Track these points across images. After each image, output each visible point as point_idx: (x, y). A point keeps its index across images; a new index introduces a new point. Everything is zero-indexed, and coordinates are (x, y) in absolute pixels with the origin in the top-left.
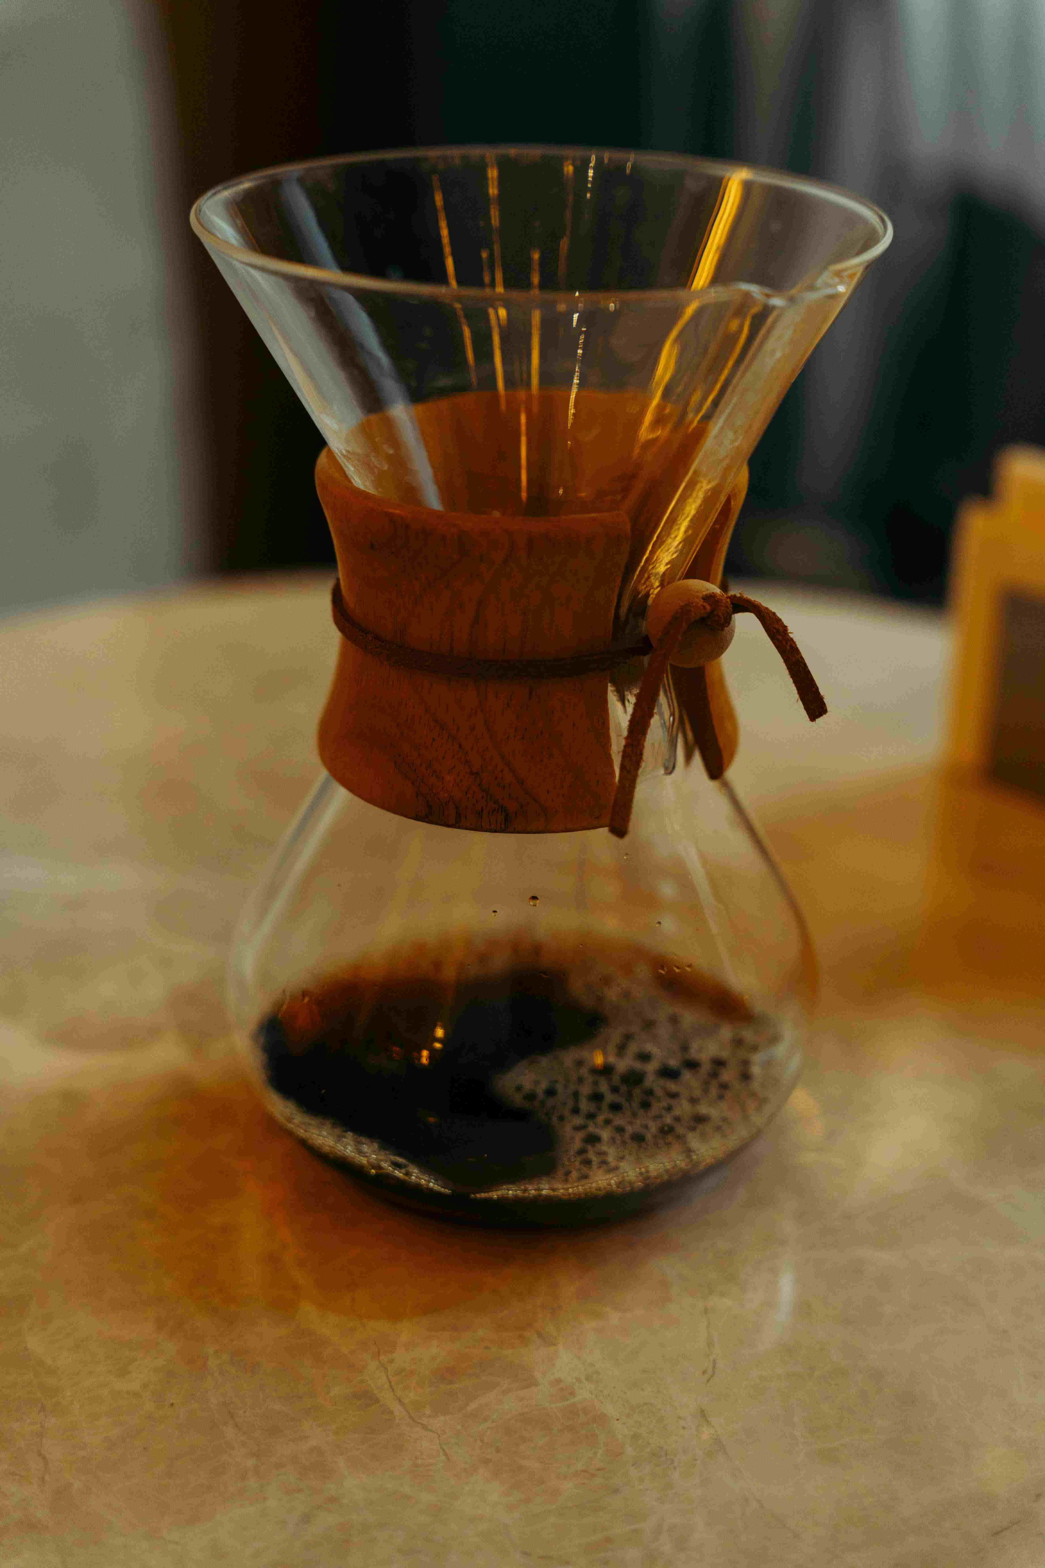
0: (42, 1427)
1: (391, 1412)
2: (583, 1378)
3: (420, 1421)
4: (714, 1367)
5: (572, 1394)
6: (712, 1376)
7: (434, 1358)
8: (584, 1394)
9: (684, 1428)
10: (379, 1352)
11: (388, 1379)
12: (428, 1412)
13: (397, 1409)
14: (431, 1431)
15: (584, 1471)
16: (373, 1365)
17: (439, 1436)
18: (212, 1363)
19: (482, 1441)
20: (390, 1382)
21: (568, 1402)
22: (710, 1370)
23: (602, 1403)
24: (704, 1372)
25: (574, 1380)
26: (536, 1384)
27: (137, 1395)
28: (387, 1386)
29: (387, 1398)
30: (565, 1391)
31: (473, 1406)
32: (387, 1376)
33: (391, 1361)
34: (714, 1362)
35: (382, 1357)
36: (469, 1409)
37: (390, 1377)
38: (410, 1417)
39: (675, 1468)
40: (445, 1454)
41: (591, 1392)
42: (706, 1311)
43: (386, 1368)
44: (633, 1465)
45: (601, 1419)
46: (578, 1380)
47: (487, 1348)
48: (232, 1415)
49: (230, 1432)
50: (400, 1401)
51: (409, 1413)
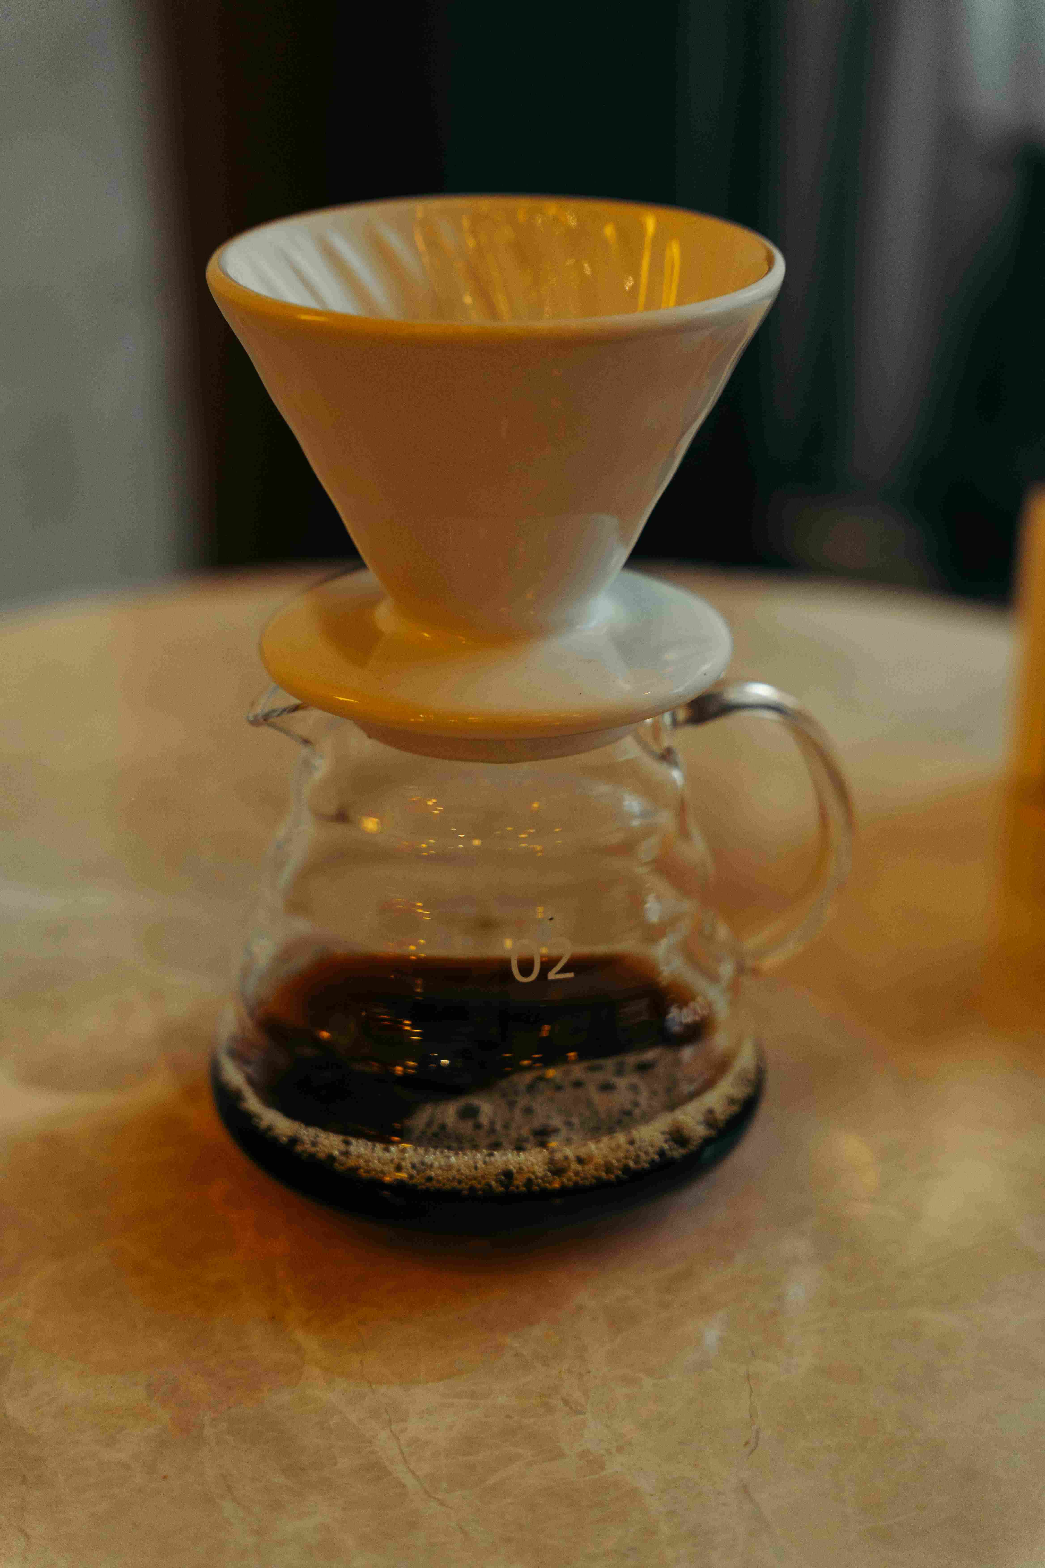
0: (23, 1500)
1: (404, 1486)
2: (614, 1450)
3: (436, 1496)
4: (757, 1437)
5: (602, 1467)
6: (755, 1448)
7: (451, 1427)
8: (616, 1466)
9: (724, 1504)
10: (390, 1421)
11: (401, 1450)
12: (444, 1485)
13: (410, 1482)
14: (448, 1507)
15: (616, 1551)
16: (384, 1435)
17: (456, 1512)
18: (209, 1431)
19: (503, 1518)
20: (403, 1454)
21: (597, 1476)
22: (752, 1444)
23: (635, 1477)
24: (746, 1444)
25: (604, 1452)
26: (562, 1455)
27: (127, 1467)
28: (400, 1457)
29: (400, 1471)
30: (594, 1463)
31: (494, 1479)
32: (399, 1447)
33: (403, 1430)
34: (758, 1432)
35: (393, 1426)
36: (489, 1482)
37: (402, 1447)
38: (426, 1492)
39: (714, 1548)
40: (463, 1532)
41: (622, 1466)
42: (748, 1376)
43: (398, 1439)
44: (668, 1545)
45: (633, 1495)
46: (609, 1452)
48: (229, 1489)
49: (228, 1508)
50: (413, 1473)
51: (422, 1486)
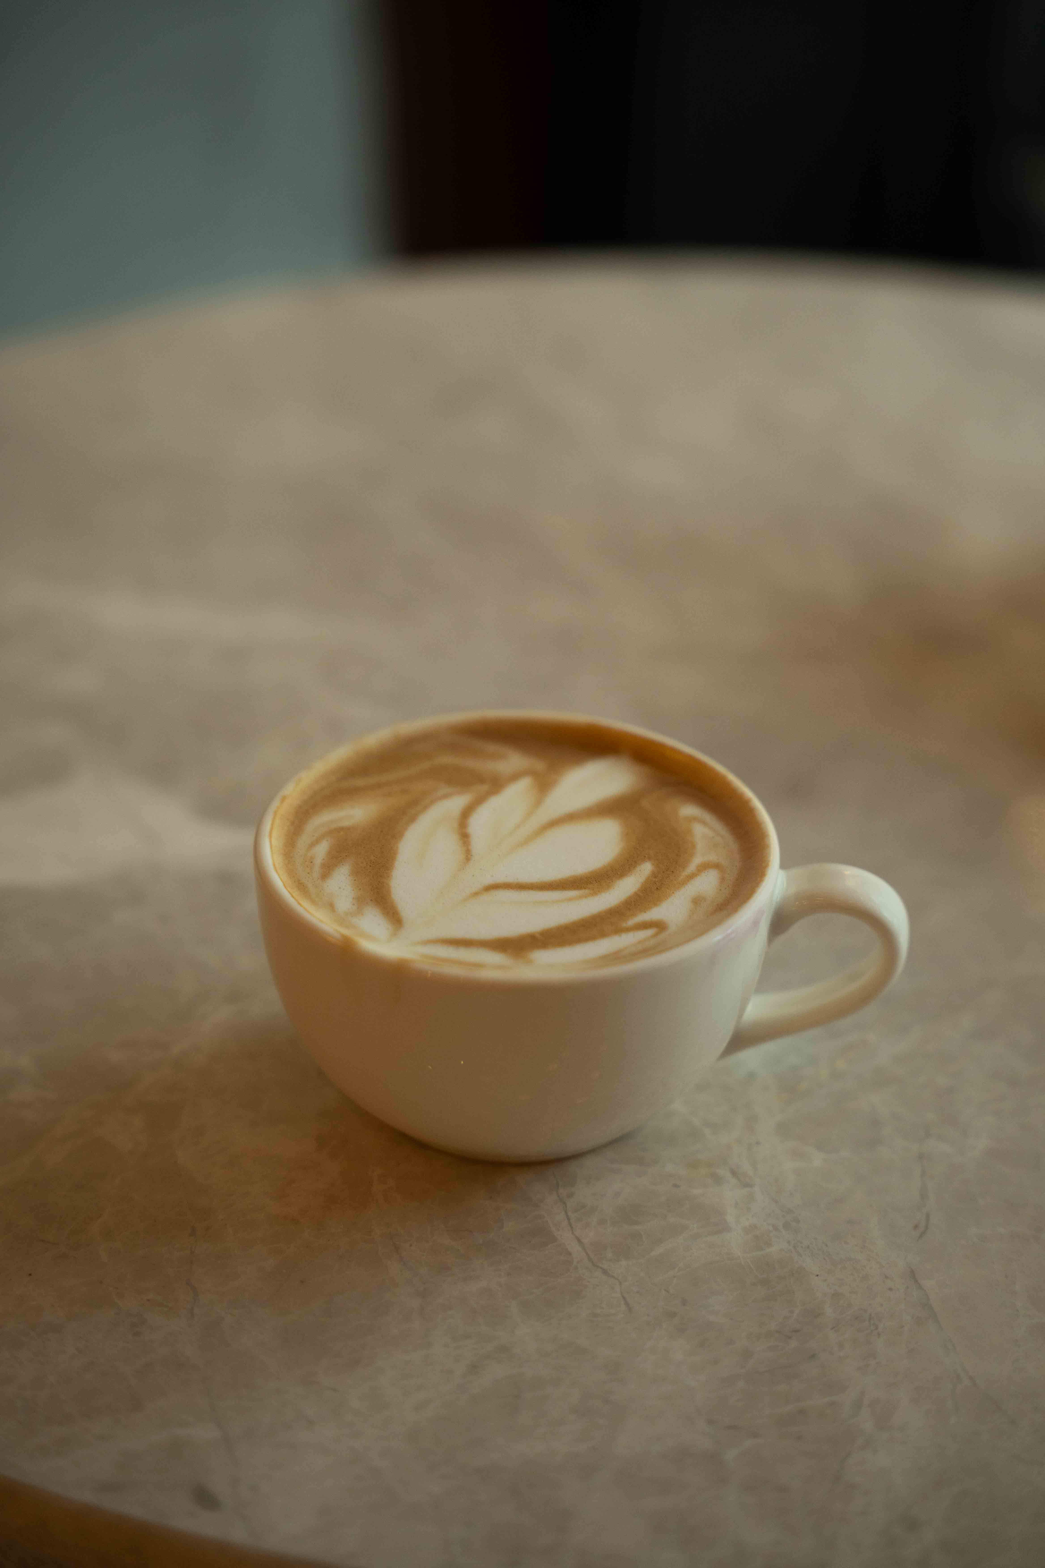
0: (192, 1252)
1: (569, 1253)
2: (780, 1226)
3: (600, 1265)
4: (927, 1222)
5: (768, 1243)
6: (924, 1232)
7: (618, 1194)
8: (781, 1244)
9: (890, 1289)
10: (558, 1185)
11: (567, 1216)
12: (610, 1255)
13: (575, 1248)
14: (613, 1277)
15: (778, 1332)
16: (550, 1199)
17: (620, 1283)
19: (667, 1291)
20: (569, 1219)
21: (763, 1253)
22: (923, 1225)
23: (801, 1256)
24: (916, 1227)
25: (771, 1228)
26: (728, 1229)
28: (565, 1223)
29: (566, 1237)
30: (761, 1239)
31: (658, 1251)
32: (566, 1212)
33: (570, 1195)
34: (928, 1216)
35: (561, 1191)
36: (653, 1253)
38: (590, 1259)
39: (879, 1334)
40: (627, 1304)
41: (789, 1242)
42: (921, 1156)
43: (565, 1203)
44: (832, 1329)
45: (800, 1274)
46: (776, 1228)
47: (675, 1186)
50: (579, 1241)
51: (587, 1253)
